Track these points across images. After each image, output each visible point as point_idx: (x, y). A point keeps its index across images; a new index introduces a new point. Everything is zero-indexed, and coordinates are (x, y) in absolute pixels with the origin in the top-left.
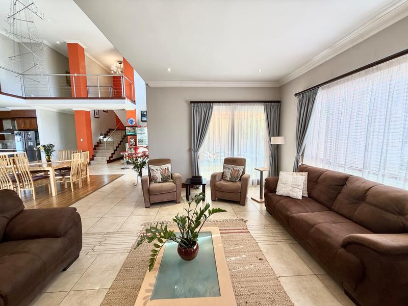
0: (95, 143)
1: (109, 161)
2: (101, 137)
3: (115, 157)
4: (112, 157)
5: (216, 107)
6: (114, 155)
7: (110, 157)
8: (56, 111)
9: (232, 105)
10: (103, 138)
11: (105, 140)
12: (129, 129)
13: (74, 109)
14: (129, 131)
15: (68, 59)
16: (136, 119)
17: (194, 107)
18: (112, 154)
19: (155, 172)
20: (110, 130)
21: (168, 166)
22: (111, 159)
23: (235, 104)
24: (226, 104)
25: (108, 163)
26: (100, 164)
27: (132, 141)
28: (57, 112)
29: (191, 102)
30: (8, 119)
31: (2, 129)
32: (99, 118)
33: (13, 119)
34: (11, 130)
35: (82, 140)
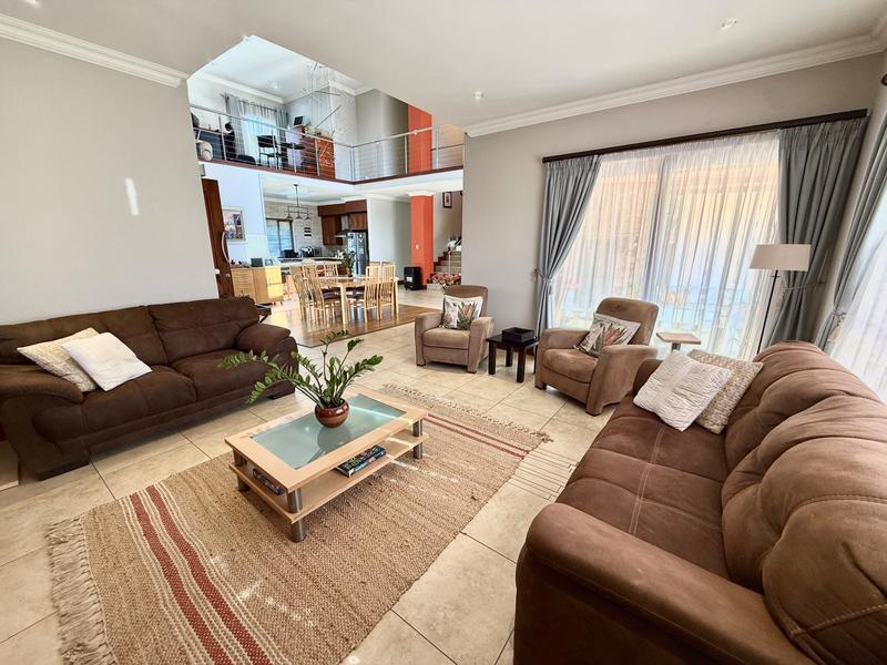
5: (607, 165)
8: (391, 199)
9: (658, 154)
13: (411, 195)
17: (552, 170)
19: (450, 309)
21: (478, 301)
23: (669, 147)
24: (638, 151)
28: (393, 201)
29: (546, 160)
30: (344, 215)
31: (339, 230)
32: (450, 207)
33: (348, 214)
34: (346, 231)
35: (417, 247)
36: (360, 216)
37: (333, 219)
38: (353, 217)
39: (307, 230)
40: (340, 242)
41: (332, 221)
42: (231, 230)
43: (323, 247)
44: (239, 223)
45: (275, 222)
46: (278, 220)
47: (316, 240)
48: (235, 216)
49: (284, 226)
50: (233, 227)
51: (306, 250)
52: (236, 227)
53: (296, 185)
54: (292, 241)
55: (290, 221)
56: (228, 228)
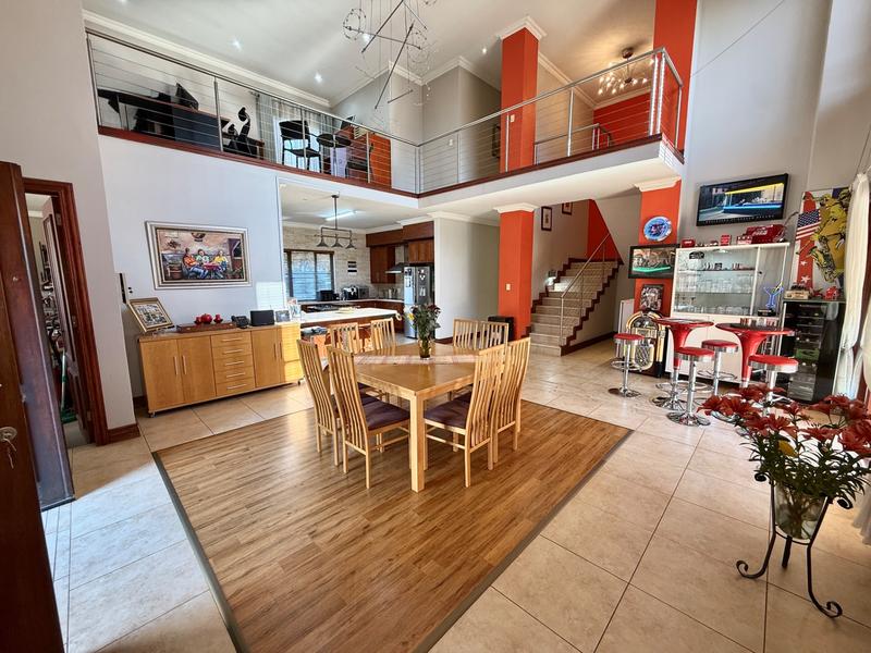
0: (535, 296)
1: (567, 350)
2: (550, 280)
3: (581, 336)
4: (574, 337)
6: (579, 333)
7: (569, 339)
8: (466, 219)
10: (555, 282)
11: (559, 288)
12: (647, 254)
13: (501, 210)
14: (641, 262)
15: (500, 93)
16: (675, 221)
18: (577, 329)
20: (572, 260)
22: (572, 343)
25: (562, 354)
26: (544, 354)
27: (652, 295)
28: (469, 223)
30: (401, 244)
31: (392, 265)
32: (550, 230)
33: (406, 244)
34: (401, 266)
35: (508, 287)
36: (422, 245)
37: (385, 249)
38: (413, 247)
39: (352, 264)
40: (392, 279)
41: (384, 253)
42: (223, 264)
43: (371, 286)
44: (238, 252)
45: (311, 255)
46: (316, 253)
47: (362, 278)
48: (232, 242)
49: (324, 260)
50: (227, 260)
51: (349, 290)
52: (233, 261)
53: (335, 197)
54: (332, 278)
55: (331, 254)
56: (218, 261)
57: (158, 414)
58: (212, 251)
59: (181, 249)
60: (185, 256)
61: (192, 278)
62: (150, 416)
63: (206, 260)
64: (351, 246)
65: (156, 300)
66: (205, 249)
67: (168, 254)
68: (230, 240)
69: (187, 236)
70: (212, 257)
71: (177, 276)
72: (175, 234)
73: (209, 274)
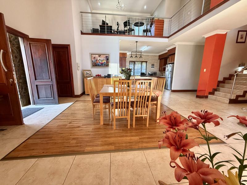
1: (235, 102)
2: (240, 68)
7: (238, 96)
13: (206, 36)
25: (229, 103)
31: (165, 65)
32: (244, 42)
35: (205, 70)
36: (173, 56)
37: (164, 59)
38: (170, 57)
39: (153, 65)
40: (165, 70)
42: (104, 63)
43: (159, 72)
44: (108, 59)
45: (140, 63)
46: (142, 62)
47: (156, 69)
49: (144, 64)
50: (105, 61)
51: (150, 73)
52: (107, 62)
53: (136, 42)
54: (146, 69)
55: (146, 62)
56: (103, 62)
57: (87, 95)
58: (102, 59)
59: (96, 59)
60: (97, 61)
61: (98, 66)
62: (85, 95)
63: (101, 61)
64: (141, 57)
65: (90, 70)
66: (101, 59)
67: (93, 60)
68: (106, 56)
69: (97, 56)
70: (102, 61)
71: (95, 65)
72: (95, 55)
73: (101, 65)
